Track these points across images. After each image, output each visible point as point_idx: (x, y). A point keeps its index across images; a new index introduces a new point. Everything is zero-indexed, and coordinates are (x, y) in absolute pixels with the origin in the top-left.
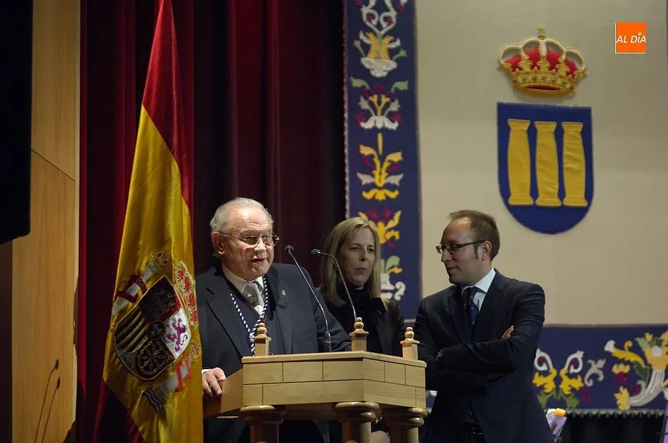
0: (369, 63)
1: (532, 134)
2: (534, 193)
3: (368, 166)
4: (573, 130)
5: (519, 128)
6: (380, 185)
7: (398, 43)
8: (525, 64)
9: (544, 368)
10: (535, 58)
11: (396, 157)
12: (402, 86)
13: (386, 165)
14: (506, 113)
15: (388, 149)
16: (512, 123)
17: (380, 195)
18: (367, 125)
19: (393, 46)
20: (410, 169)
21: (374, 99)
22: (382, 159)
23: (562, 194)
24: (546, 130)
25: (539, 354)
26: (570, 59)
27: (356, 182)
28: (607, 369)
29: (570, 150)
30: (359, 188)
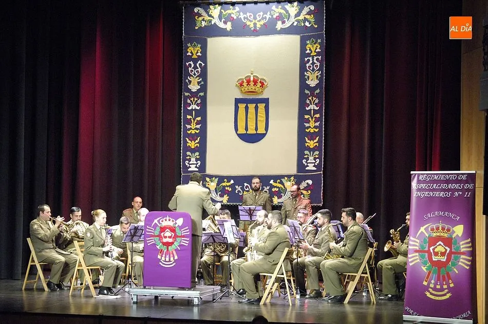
0: (191, 87)
1: (247, 108)
2: (246, 129)
3: (189, 122)
4: (262, 106)
5: (242, 106)
6: (193, 128)
7: (201, 80)
8: (245, 84)
9: (248, 189)
10: (248, 82)
11: (199, 119)
12: (202, 94)
13: (196, 121)
14: (238, 101)
15: (196, 116)
16: (239, 105)
17: (193, 132)
18: (190, 108)
19: (199, 80)
20: (204, 123)
21: (192, 99)
22: (194, 120)
23: (256, 129)
24: (252, 107)
25: (246, 184)
26: (262, 81)
27: (185, 127)
28: (270, 190)
29: (261, 113)
30: (186, 129)
